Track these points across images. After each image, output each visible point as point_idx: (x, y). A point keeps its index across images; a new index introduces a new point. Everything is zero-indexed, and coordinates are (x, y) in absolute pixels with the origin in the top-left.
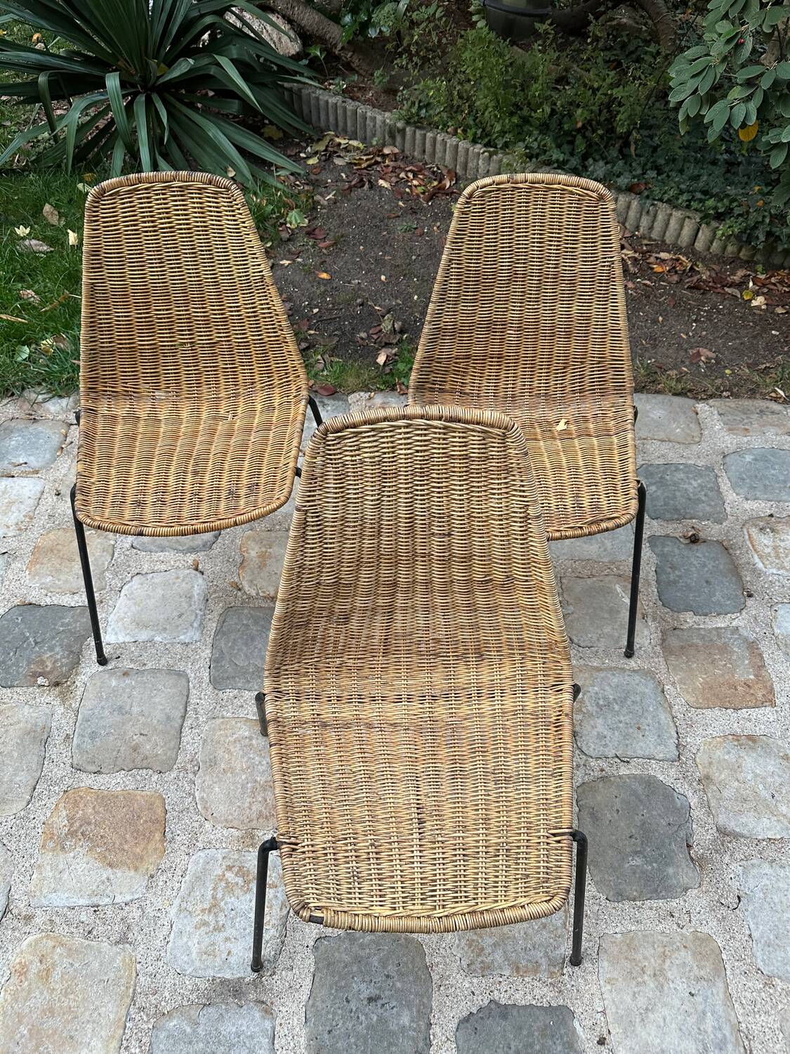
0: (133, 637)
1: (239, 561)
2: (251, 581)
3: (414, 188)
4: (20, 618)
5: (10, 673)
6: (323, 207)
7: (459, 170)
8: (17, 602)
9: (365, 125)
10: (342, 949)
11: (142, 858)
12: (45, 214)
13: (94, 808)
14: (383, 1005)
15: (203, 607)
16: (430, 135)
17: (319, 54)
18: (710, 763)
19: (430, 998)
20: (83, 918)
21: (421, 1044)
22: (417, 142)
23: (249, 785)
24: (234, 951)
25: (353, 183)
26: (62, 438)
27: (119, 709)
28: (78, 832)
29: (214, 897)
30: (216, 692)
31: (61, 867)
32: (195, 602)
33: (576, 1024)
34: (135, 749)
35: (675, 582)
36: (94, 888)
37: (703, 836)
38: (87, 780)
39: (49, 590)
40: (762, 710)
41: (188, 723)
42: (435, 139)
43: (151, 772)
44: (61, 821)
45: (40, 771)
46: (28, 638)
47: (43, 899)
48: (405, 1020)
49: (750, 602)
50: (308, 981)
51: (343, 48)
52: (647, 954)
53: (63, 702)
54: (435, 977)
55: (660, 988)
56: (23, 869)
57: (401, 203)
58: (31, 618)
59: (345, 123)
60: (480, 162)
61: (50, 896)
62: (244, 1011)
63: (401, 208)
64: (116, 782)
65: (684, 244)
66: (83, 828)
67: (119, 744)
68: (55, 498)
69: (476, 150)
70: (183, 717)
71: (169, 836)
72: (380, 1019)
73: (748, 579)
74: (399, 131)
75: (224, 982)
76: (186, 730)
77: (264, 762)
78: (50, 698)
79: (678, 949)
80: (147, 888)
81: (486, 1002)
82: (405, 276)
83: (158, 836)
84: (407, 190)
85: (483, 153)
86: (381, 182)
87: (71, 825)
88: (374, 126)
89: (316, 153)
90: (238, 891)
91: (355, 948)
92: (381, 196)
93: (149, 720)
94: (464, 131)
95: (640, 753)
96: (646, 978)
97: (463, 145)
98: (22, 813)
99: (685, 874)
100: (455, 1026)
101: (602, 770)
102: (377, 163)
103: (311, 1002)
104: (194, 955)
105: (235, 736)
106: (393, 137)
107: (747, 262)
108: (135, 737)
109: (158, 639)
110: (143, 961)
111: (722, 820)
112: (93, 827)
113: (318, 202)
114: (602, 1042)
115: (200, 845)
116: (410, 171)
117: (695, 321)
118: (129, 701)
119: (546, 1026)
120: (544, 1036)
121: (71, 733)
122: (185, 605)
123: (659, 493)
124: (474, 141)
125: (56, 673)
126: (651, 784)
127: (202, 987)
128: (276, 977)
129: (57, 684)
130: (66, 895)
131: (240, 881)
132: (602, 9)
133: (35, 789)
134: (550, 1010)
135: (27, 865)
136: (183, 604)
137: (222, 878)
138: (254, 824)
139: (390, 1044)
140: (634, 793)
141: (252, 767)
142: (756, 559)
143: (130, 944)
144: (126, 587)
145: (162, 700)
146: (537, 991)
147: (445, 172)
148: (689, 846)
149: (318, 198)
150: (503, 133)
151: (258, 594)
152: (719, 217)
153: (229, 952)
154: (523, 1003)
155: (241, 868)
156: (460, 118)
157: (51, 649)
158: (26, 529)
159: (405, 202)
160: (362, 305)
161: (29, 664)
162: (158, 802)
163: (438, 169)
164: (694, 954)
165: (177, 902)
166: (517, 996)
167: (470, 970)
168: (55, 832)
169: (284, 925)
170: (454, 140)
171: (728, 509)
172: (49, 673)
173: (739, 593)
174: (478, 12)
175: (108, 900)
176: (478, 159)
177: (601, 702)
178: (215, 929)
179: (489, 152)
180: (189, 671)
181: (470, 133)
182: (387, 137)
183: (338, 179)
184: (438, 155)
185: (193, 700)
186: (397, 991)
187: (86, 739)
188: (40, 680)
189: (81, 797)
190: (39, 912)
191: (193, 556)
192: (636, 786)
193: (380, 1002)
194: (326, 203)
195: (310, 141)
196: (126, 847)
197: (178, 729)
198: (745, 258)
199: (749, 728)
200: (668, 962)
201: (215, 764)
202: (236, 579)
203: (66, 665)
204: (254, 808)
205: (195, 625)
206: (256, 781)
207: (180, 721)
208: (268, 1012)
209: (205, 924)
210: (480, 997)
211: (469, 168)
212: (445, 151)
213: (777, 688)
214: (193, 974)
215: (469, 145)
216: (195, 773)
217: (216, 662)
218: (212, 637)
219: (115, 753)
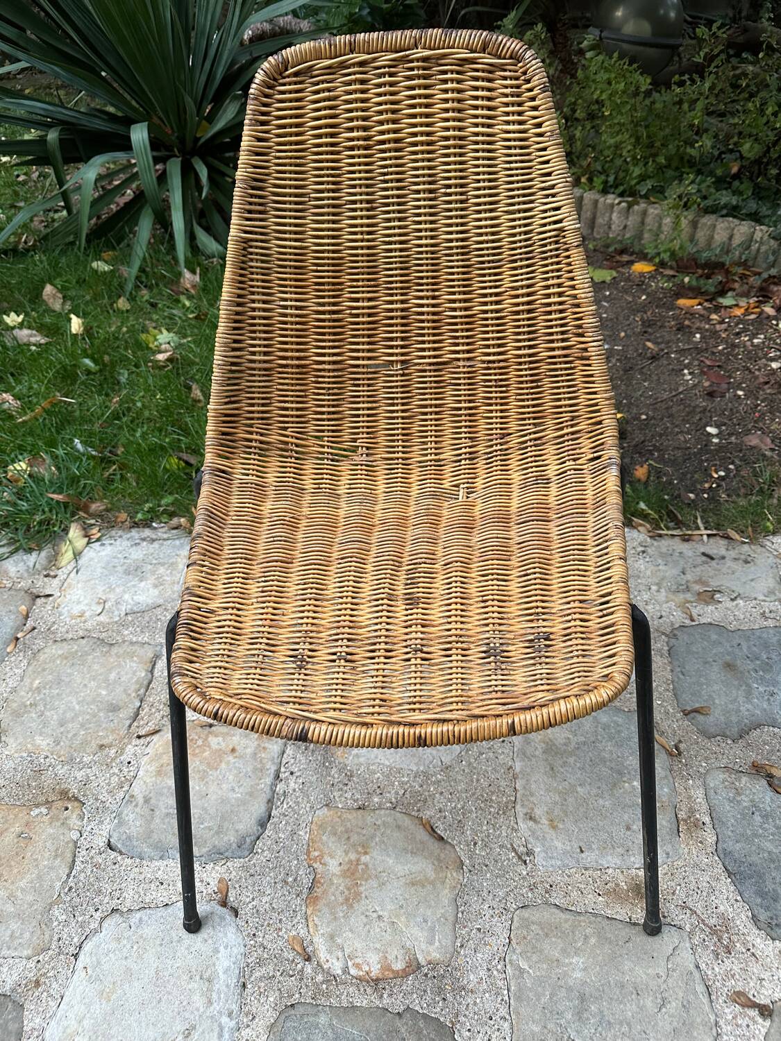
1: (306, 882)
2: (332, 939)
12: (45, 297)
15: (235, 1007)
32: (219, 993)
60: (614, 216)
69: (609, 201)
85: (619, 203)
94: (590, 180)
122: (198, 1001)
124: (605, 192)
136: (196, 998)
150: (643, 178)
156: (585, 163)
174: (592, 48)
176: (612, 212)
179: (627, 202)
181: (598, 181)
191: (220, 870)
202: (303, 932)
211: (596, 225)
215: (597, 196)
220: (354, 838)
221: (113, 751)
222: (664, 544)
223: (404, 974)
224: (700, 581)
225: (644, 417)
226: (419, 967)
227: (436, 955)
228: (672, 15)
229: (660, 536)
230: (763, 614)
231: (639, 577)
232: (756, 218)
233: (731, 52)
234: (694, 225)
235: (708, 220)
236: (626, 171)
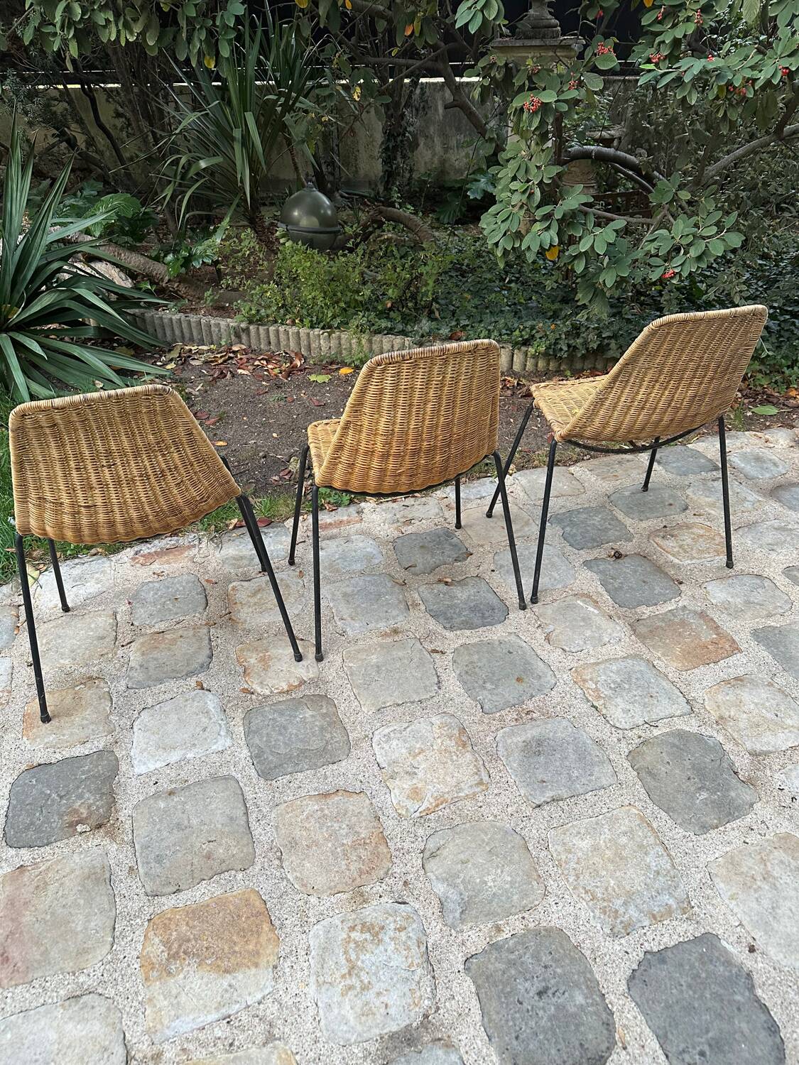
0: (164, 761)
1: (241, 670)
2: (261, 683)
3: (270, 370)
4: (34, 781)
5: (43, 832)
6: (196, 396)
7: (304, 352)
8: (24, 767)
9: (210, 332)
10: (493, 960)
11: (258, 953)
13: (187, 924)
14: (554, 994)
15: (223, 717)
16: (272, 328)
17: (149, 287)
18: (718, 707)
19: (591, 972)
20: (218, 1033)
21: (604, 1016)
22: (262, 336)
23: (339, 850)
24: (390, 1003)
25: (215, 376)
26: (15, 619)
27: (179, 826)
28: (179, 952)
29: (349, 960)
30: (269, 782)
31: (174, 992)
32: (214, 715)
33: (724, 943)
34: (208, 856)
35: (621, 588)
36: (219, 999)
37: (742, 763)
38: (169, 902)
39: (55, 747)
40: (734, 658)
41: (252, 818)
42: (277, 331)
43: (233, 872)
44: (157, 949)
45: (114, 909)
46: (50, 795)
47: (167, 1031)
48: (580, 999)
49: (683, 587)
50: (474, 1002)
51: (169, 281)
52: (750, 865)
53: (113, 839)
54: (587, 953)
55: (774, 887)
56: (132, 1010)
57: (264, 383)
58: (46, 776)
59: (191, 334)
60: (322, 342)
61: (173, 1024)
62: (425, 1054)
63: (266, 386)
64: (201, 893)
65: (505, 369)
66: (184, 947)
67: (190, 858)
68: (29, 669)
69: (316, 333)
70: (246, 814)
71: (277, 923)
72: (558, 1007)
73: (672, 572)
74: (243, 330)
75: (392, 1036)
76: (253, 825)
77: (344, 826)
78: (98, 839)
79: (771, 852)
80: (275, 979)
81: (642, 955)
82: (293, 430)
83: (266, 927)
84: (266, 373)
85: (323, 334)
86: (240, 371)
87: (170, 949)
88: (219, 331)
89: (171, 360)
90: (370, 946)
91: (504, 955)
92: (244, 381)
93: (212, 826)
94: (301, 321)
95: (662, 715)
96: (759, 883)
97: (303, 331)
98: (109, 957)
99: (746, 795)
100: (625, 987)
101: (640, 737)
102: (231, 358)
103: (486, 1019)
104: (352, 1022)
105: (305, 814)
106: (238, 336)
107: (557, 371)
108: (204, 847)
109: (190, 756)
110: (301, 1050)
111: (749, 745)
112: (193, 942)
113: (191, 393)
114: (752, 950)
115: (313, 920)
116: (262, 359)
117: (538, 416)
118: (185, 816)
119: (701, 955)
120: (703, 963)
121: (134, 864)
122: (205, 720)
123: (574, 531)
124: (312, 327)
125: (95, 817)
126: (681, 735)
127: (373, 1049)
128: (441, 1011)
129: (99, 826)
130: (191, 1017)
131: (368, 936)
132: (370, 229)
133: (114, 929)
134: (697, 940)
135: (135, 1004)
136: (203, 719)
137: (348, 940)
138: (358, 882)
139: (577, 1026)
140: (674, 745)
141: (333, 835)
142: (672, 558)
143: (279, 1039)
144: (136, 723)
145: (219, 807)
146: (679, 929)
147: (293, 355)
148: (735, 773)
149: (188, 390)
150: (334, 317)
151: (272, 692)
152: (526, 343)
153: (386, 1005)
154: (673, 943)
155: (363, 925)
156: (296, 311)
157: (80, 797)
158: (8, 703)
159: (268, 381)
160: (265, 457)
161: (61, 816)
162: (253, 896)
163: (287, 353)
164: (785, 851)
165: (313, 979)
166: (665, 940)
167: (614, 935)
168: (154, 960)
169: (428, 961)
170: (295, 329)
171: (632, 531)
172: (86, 818)
173: (672, 583)
174: (283, 236)
175: (238, 1006)
176: (320, 339)
177: (613, 686)
178: (363, 989)
179: (327, 332)
180: (234, 774)
181: (306, 321)
182: (233, 337)
183: (201, 375)
184: (283, 343)
185: (249, 796)
186: (560, 976)
187: (152, 865)
188: (79, 828)
189: (170, 919)
190: (166, 1046)
191: (194, 678)
192: (671, 740)
193: (550, 993)
194: (197, 393)
195: (162, 352)
196: (237, 949)
197: (245, 825)
198: (554, 370)
199: (733, 673)
200: (768, 864)
201: (297, 844)
202: (246, 686)
203: (102, 806)
204: (352, 868)
205: (223, 733)
206: (343, 844)
207: (244, 818)
208: (449, 1046)
209: (351, 988)
210: (635, 954)
211: (312, 348)
212: (288, 339)
213: (736, 638)
214: (359, 1039)
215: (308, 331)
216: (280, 859)
217: (258, 757)
218: (244, 739)
219: (189, 867)
220: (259, 649)
221: (110, 655)
222: (384, 506)
223: (300, 685)
224: (404, 517)
226: (305, 682)
227: (311, 676)
228: (329, 212)
229: (381, 502)
230: (435, 524)
231: (374, 522)
232: (403, 333)
233: (376, 226)
234: (370, 341)
235: (377, 338)
236: (323, 313)
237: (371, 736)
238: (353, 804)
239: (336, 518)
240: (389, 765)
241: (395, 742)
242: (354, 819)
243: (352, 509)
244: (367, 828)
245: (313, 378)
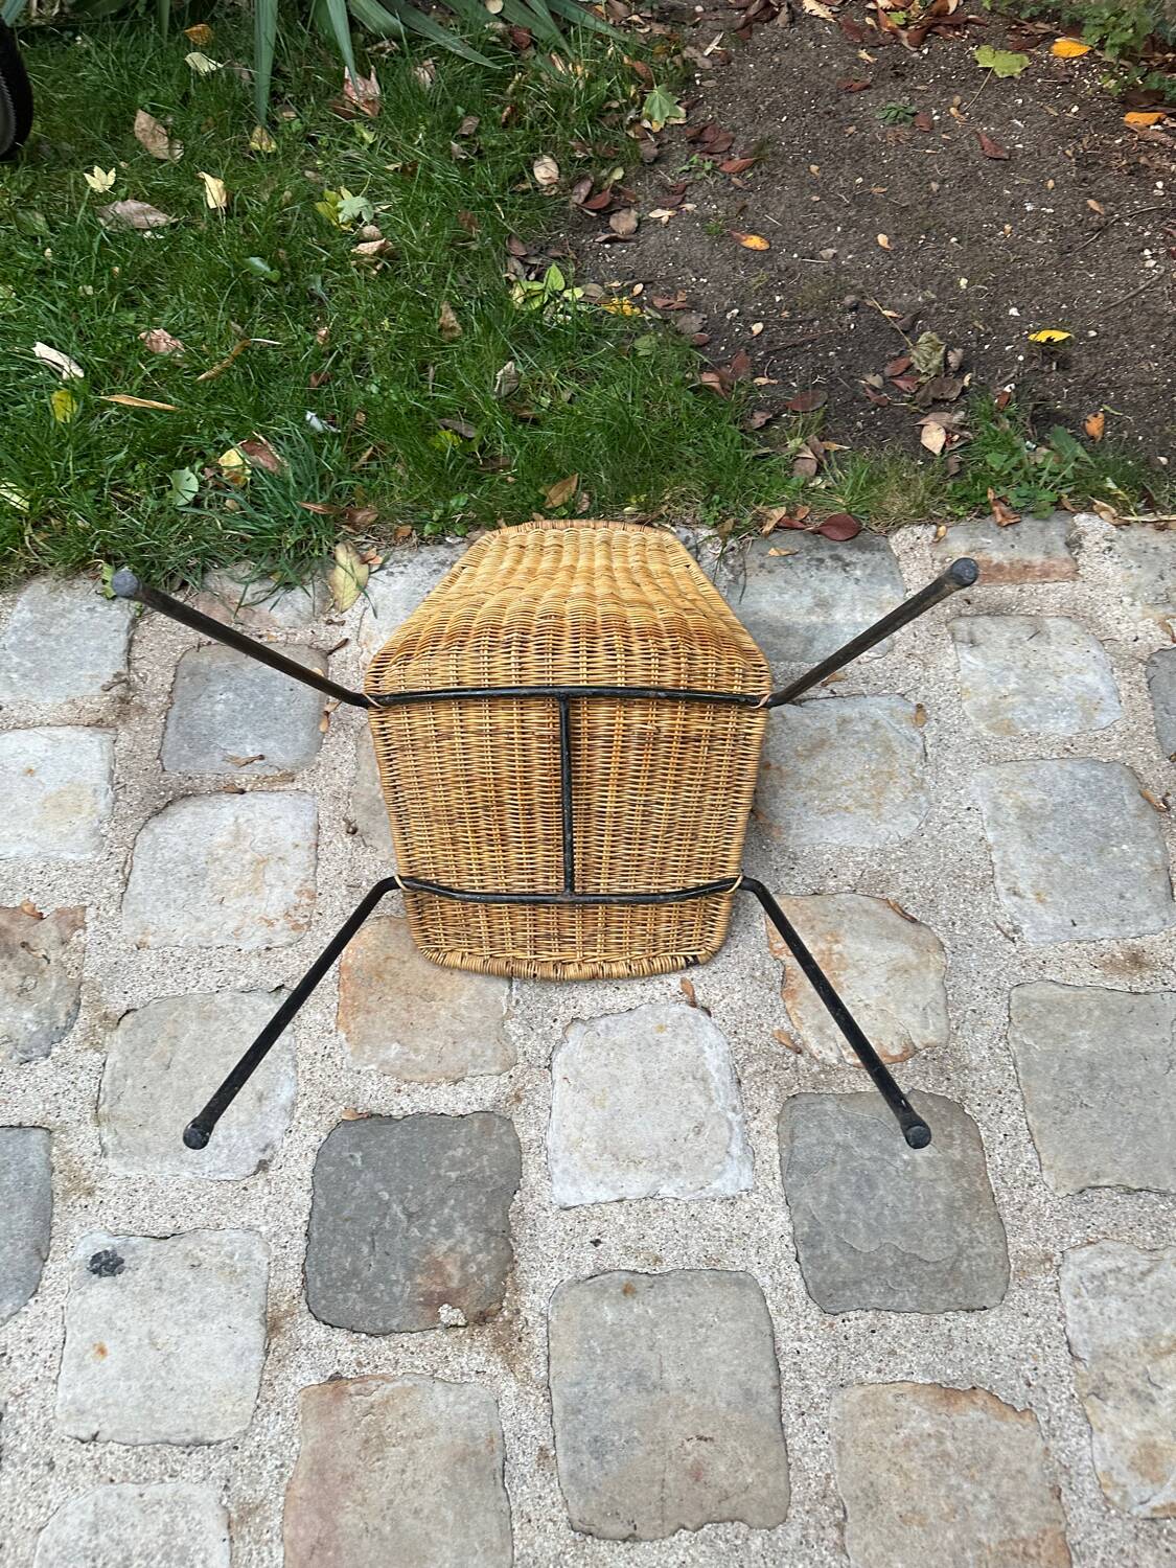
0: (613, 1189)
1: (777, 975)
2: (823, 1027)
3: (881, 13)
4: (358, 1155)
5: (375, 1301)
6: (705, 74)
8: (340, 1112)
12: (139, 136)
15: (736, 1102)
23: (969, 1555)
25: (751, 12)
27: (638, 1379)
30: (829, 1319)
32: (717, 1090)
34: (696, 1474)
39: (400, 1077)
41: (791, 1401)
43: (743, 1529)
45: (509, 1549)
46: (388, 1205)
53: (510, 1365)
57: (863, 54)
58: (383, 1153)
63: (868, 66)
67: (659, 1466)
68: (348, 840)
70: (777, 1388)
76: (791, 1419)
77: (985, 1496)
78: (474, 1356)
82: (927, 232)
84: (869, 21)
86: (810, 5)
92: (818, 38)
93: (708, 1401)
105: (904, 1432)
108: (689, 1446)
109: (666, 1190)
113: (693, 63)
118: (652, 1357)
121: (549, 1444)
122: (699, 1100)
125: (474, 1292)
129: (483, 1319)
136: (695, 1097)
141: (960, 1509)
144: (559, 1058)
149: (689, 52)
151: (842, 1058)
157: (446, 1229)
158: (309, 924)
159: (872, 49)
160: (853, 307)
161: (410, 1270)
172: (459, 1292)
180: (756, 1272)
185: (787, 1345)
187: (585, 1459)
188: (446, 1313)
194: (708, 64)
197: (775, 1419)
201: (878, 1501)
202: (787, 1026)
203: (489, 1269)
205: (736, 1150)
206: (979, 1544)
207: (773, 1399)
216: (840, 1526)
217: (808, 1244)
218: (778, 1177)
219: (656, 1489)
220: (819, 927)
222: (1135, 534)
223: (904, 1057)
225: (1093, 333)
226: (916, 1050)
227: (932, 1039)
229: (1128, 523)
231: (1106, 585)
237: (1057, 1258)
238: (1010, 1440)
239: (1016, 554)
240: (1095, 1358)
241: (1114, 1304)
242: (1007, 1485)
243: (1055, 531)
244: (1033, 1516)
245: (985, 57)
